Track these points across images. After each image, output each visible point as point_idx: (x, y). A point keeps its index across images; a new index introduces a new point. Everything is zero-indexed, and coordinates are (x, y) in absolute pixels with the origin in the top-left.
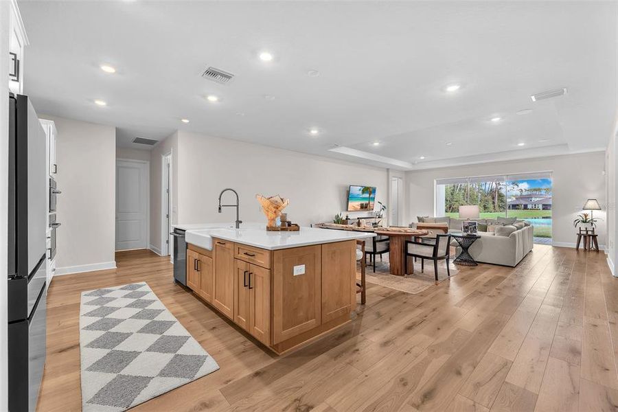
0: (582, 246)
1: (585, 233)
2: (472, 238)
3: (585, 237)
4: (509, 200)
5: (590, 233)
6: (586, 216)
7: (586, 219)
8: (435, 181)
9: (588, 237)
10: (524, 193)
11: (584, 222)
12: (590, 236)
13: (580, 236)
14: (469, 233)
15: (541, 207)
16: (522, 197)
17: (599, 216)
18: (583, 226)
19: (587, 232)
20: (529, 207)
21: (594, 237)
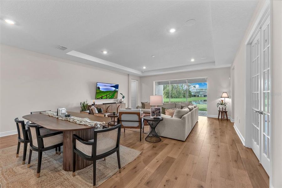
0: (220, 117)
1: (222, 110)
2: (158, 121)
3: (222, 113)
4: (192, 93)
5: (224, 110)
6: (222, 101)
7: (222, 103)
8: (154, 82)
9: (223, 113)
10: (198, 91)
11: (221, 104)
12: (224, 112)
13: (219, 111)
14: (155, 116)
15: (203, 96)
16: (197, 92)
17: (228, 101)
18: (221, 107)
19: (223, 109)
20: (199, 96)
21: (226, 112)
